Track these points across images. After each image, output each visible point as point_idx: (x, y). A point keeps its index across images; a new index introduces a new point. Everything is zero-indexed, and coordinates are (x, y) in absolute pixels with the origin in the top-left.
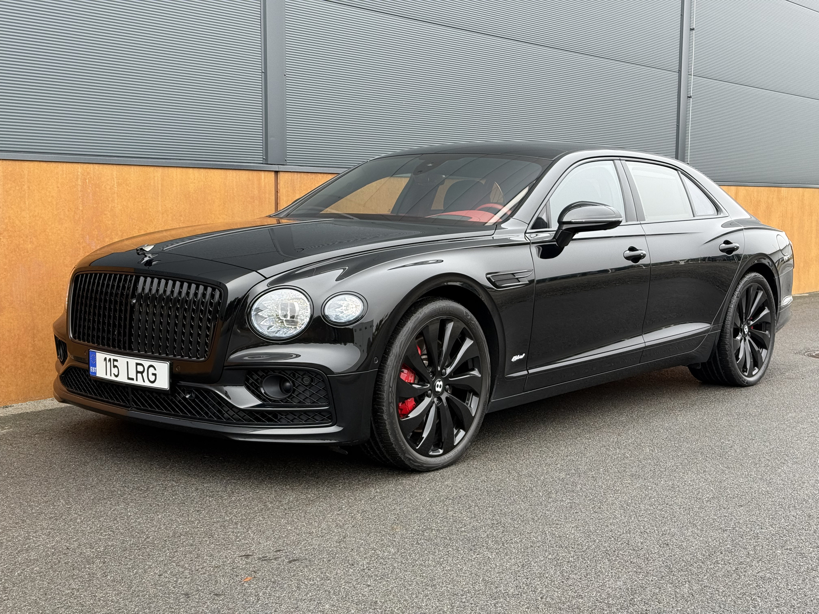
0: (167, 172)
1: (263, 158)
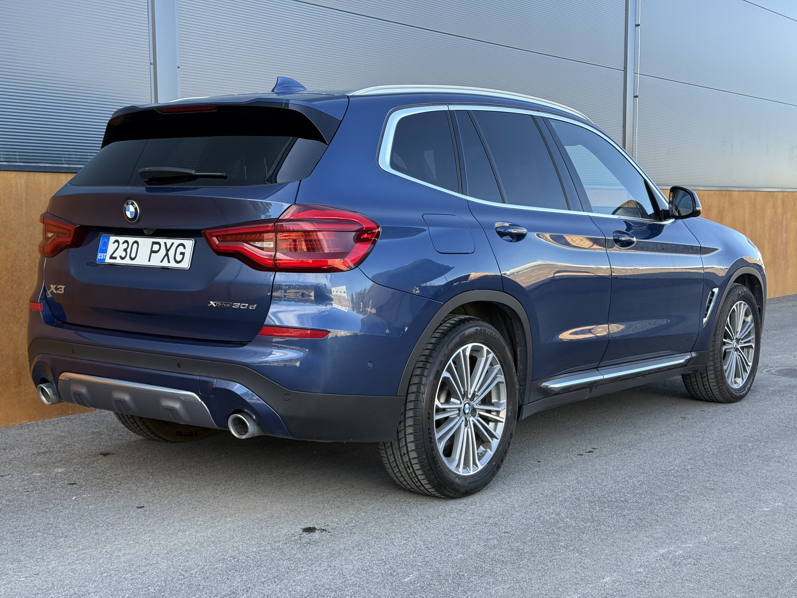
0: (33, 178)
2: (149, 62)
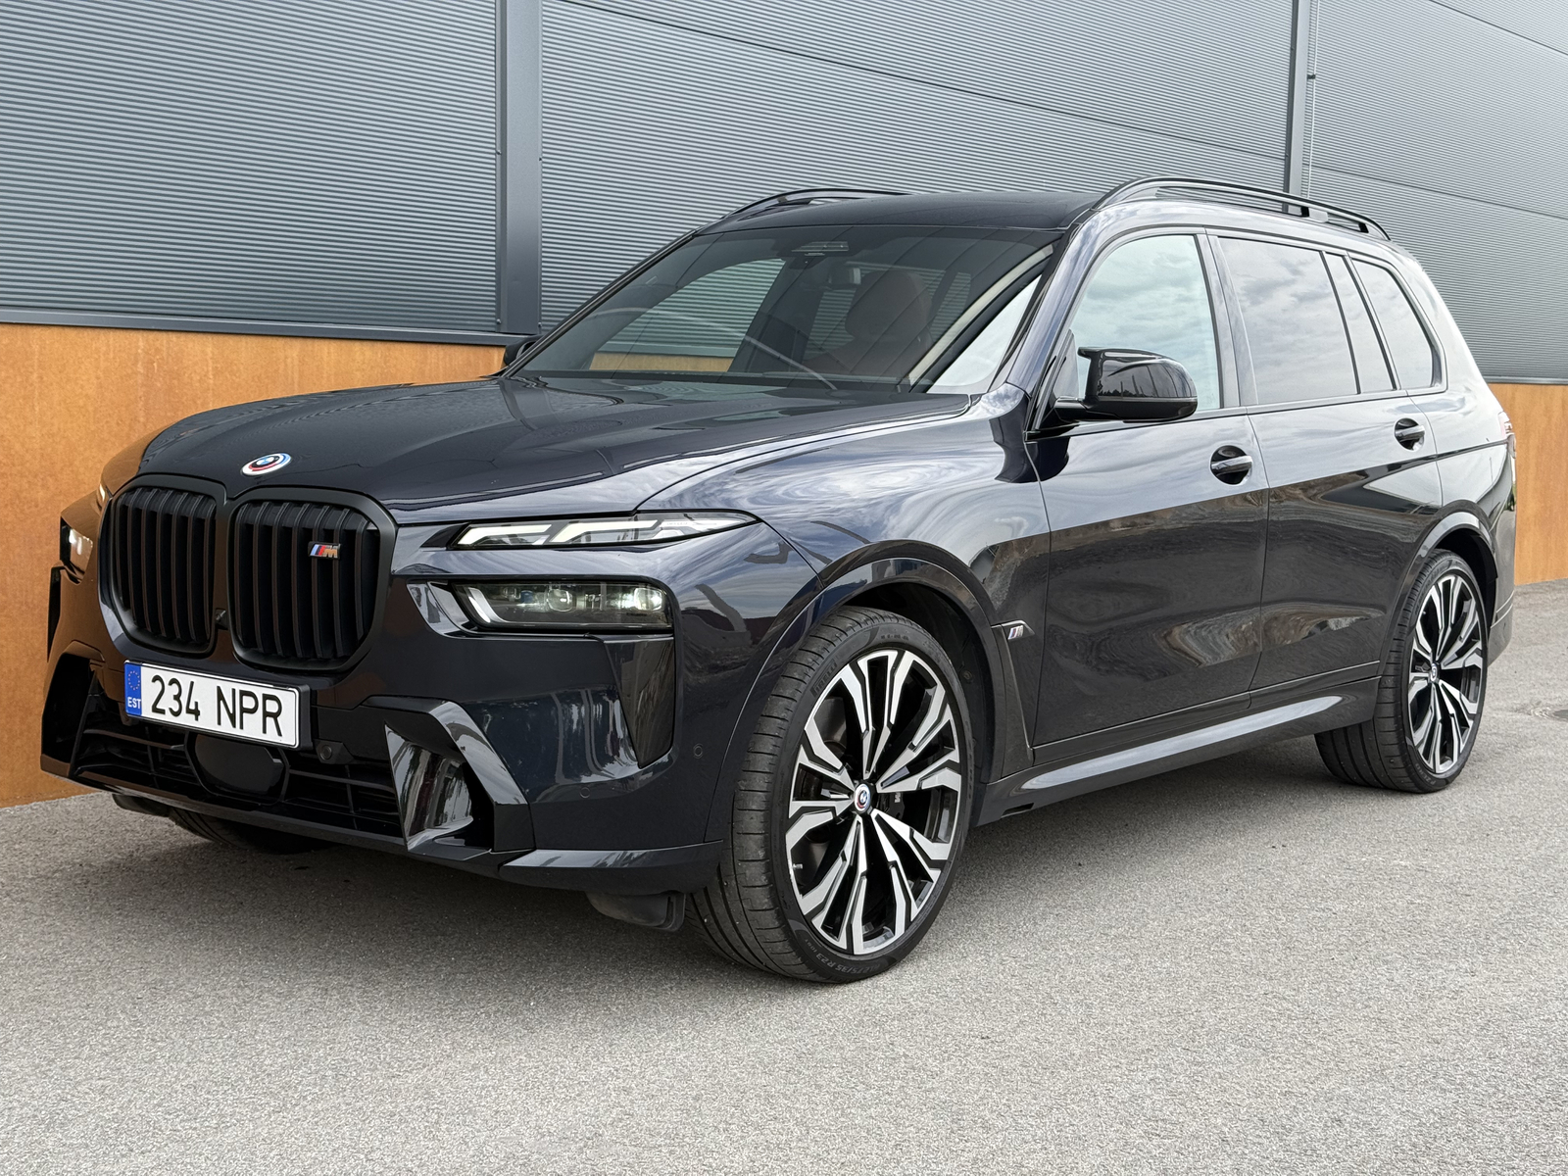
2: (494, 151)
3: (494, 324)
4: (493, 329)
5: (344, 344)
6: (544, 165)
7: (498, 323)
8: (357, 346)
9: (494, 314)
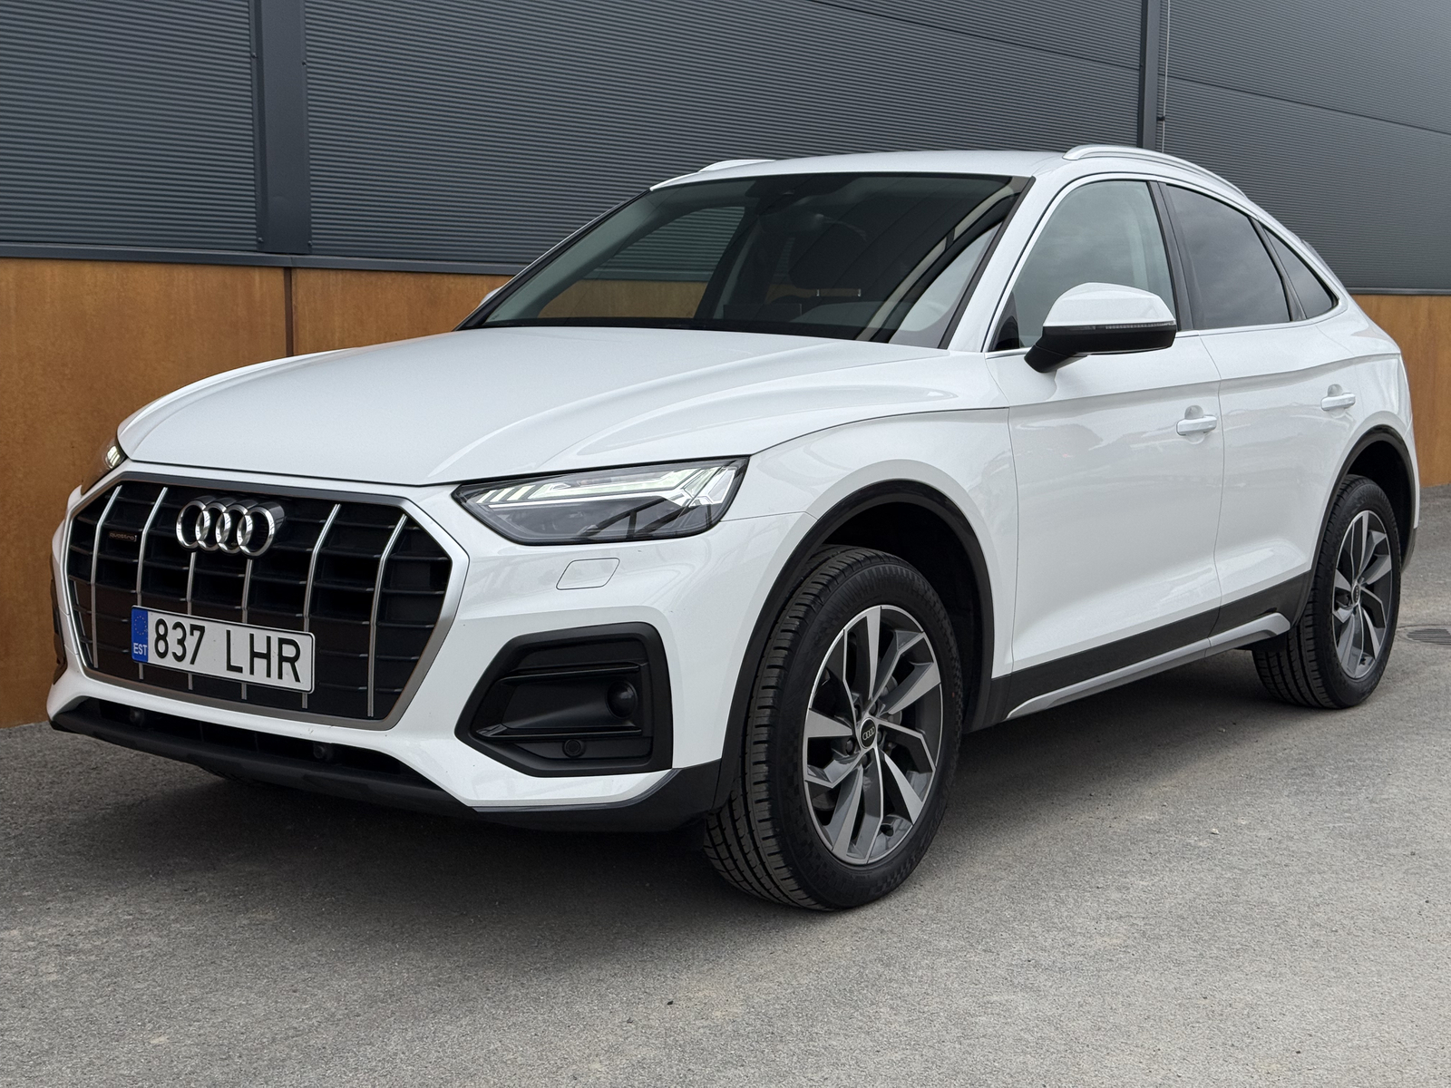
0: (29, 271)
1: (257, 240)
2: (248, 54)
3: (255, 243)
4: (255, 248)
5: (72, 267)
6: (309, 70)
7: (260, 242)
8: (87, 269)
9: (254, 232)
